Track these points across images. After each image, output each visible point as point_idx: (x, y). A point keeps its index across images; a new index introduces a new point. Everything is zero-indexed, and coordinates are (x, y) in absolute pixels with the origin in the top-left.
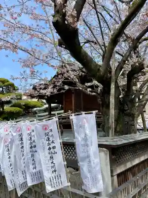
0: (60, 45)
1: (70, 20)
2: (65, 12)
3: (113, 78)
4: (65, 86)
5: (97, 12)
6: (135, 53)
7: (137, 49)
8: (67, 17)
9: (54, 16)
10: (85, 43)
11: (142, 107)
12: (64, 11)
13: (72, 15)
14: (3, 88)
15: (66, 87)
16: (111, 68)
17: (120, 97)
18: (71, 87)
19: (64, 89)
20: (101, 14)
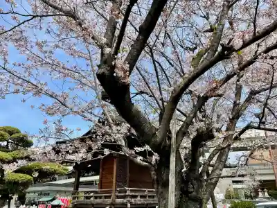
0: (104, 98)
1: (121, 74)
2: (115, 64)
3: (174, 146)
4: (106, 150)
5: (154, 61)
6: (200, 112)
7: (203, 107)
8: (116, 70)
9: (99, 66)
10: (137, 94)
11: (212, 186)
12: (113, 63)
13: (122, 68)
14: (8, 142)
15: (107, 152)
16: (170, 133)
17: (183, 171)
18: (113, 152)
19: (103, 155)
20: (158, 63)
